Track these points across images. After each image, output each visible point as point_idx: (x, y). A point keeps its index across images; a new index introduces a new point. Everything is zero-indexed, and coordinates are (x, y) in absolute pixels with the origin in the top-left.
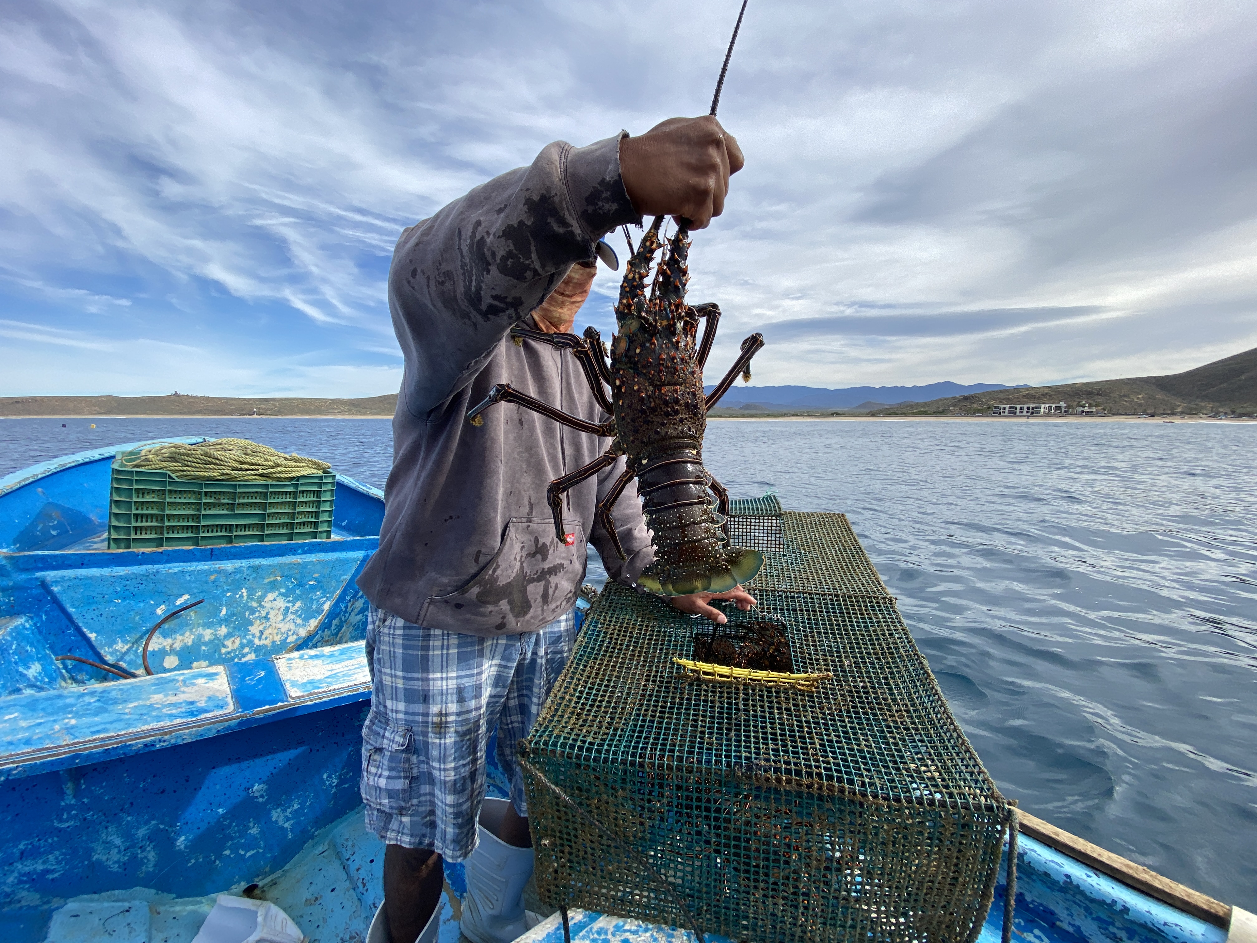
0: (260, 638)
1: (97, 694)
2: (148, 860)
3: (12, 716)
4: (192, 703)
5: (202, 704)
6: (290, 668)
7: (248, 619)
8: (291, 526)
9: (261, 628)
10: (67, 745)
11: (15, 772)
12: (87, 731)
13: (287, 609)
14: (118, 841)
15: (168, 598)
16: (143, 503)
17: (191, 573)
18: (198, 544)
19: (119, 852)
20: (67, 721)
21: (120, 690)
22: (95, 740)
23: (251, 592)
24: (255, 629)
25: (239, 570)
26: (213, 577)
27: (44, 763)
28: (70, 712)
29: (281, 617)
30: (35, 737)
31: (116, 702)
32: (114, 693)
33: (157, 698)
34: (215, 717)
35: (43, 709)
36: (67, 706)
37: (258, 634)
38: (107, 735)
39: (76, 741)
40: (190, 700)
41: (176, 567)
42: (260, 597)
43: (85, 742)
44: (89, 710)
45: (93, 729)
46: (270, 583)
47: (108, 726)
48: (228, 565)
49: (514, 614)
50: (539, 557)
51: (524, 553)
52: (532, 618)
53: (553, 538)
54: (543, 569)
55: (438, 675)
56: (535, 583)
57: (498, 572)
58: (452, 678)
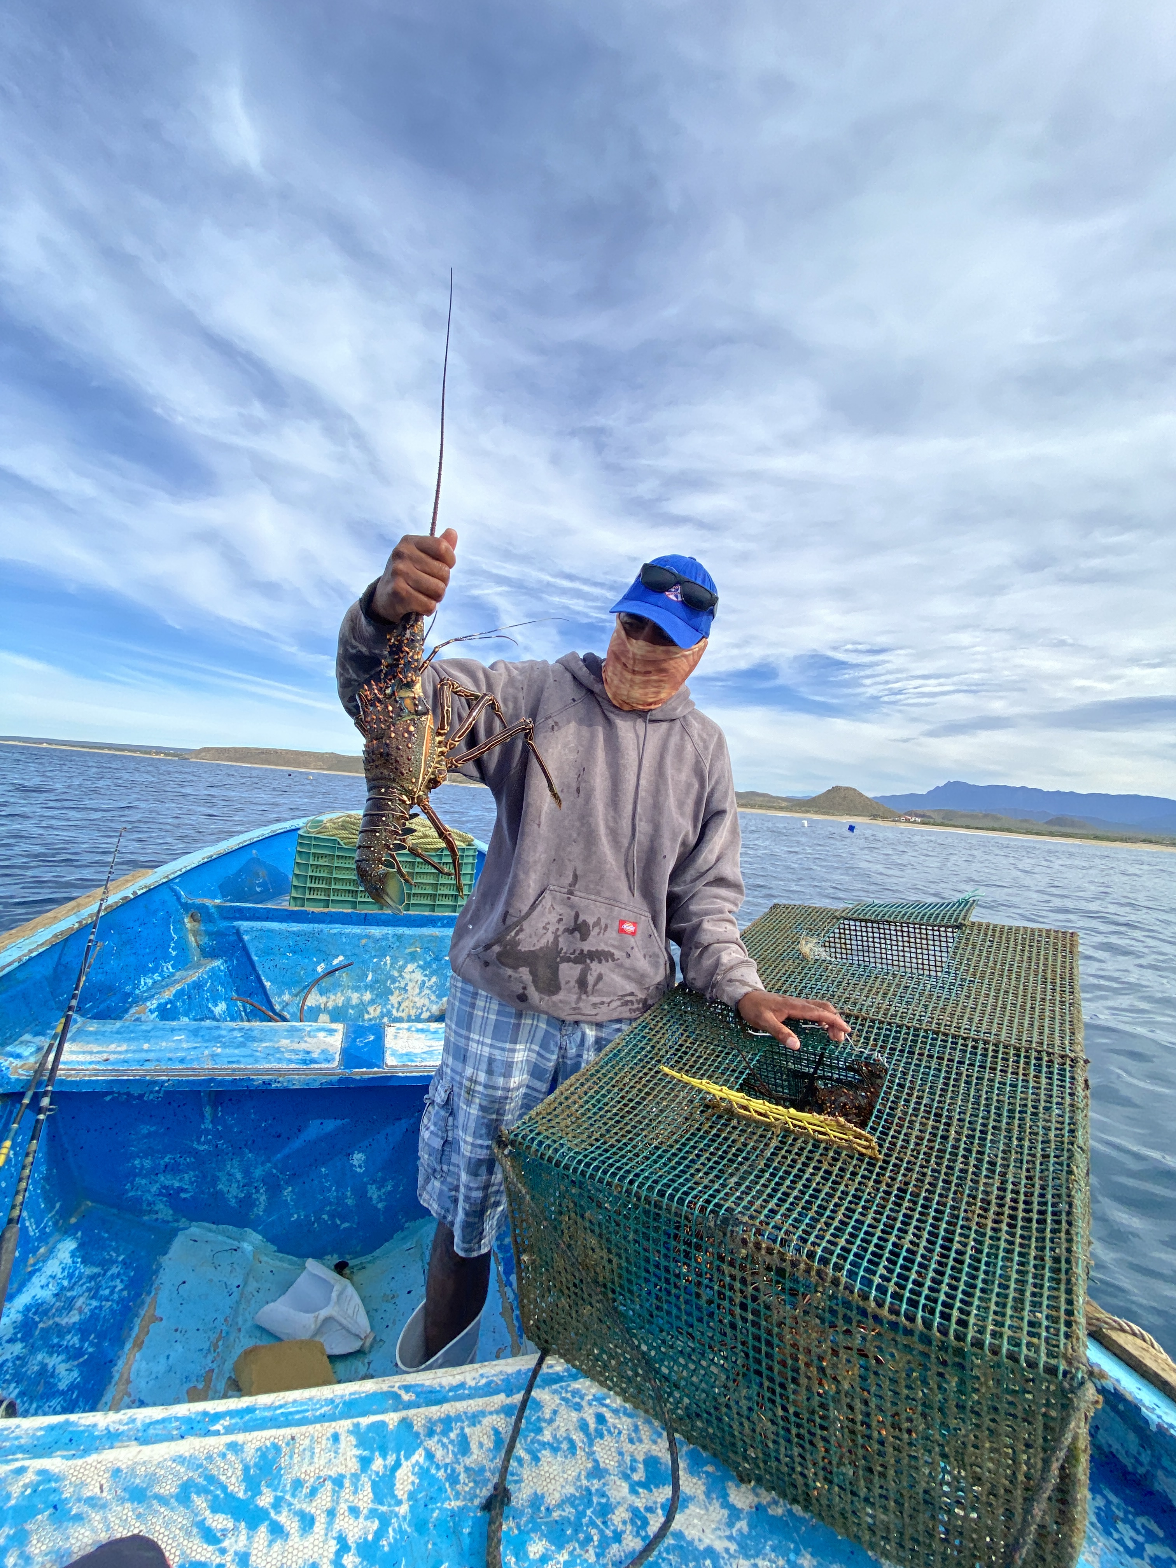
0: (398, 1010)
1: (245, 1031)
2: (260, 1203)
3: (180, 1038)
4: (308, 1052)
5: (315, 1055)
6: (396, 1037)
7: (389, 989)
8: (433, 897)
9: (400, 999)
10: (207, 1069)
11: (166, 1084)
12: (225, 1060)
13: (424, 982)
14: (239, 1176)
15: (327, 957)
16: (317, 866)
17: (347, 935)
18: (355, 908)
19: (238, 1187)
20: (215, 1048)
21: (259, 1030)
22: (230, 1069)
23: (395, 959)
24: (394, 999)
25: (385, 937)
26: (364, 942)
27: (188, 1081)
28: (220, 1042)
29: (417, 990)
30: (189, 1058)
31: (254, 1039)
32: (255, 1032)
33: (285, 1042)
34: (320, 1069)
35: (201, 1036)
36: (220, 1037)
37: (396, 1005)
38: (239, 1066)
39: (214, 1067)
40: (308, 1049)
41: (336, 928)
42: (400, 967)
43: (223, 1069)
44: (233, 1043)
45: (231, 1059)
46: (411, 953)
47: (241, 1059)
48: (376, 931)
49: (537, 988)
50: (577, 935)
51: (562, 927)
52: (561, 1001)
53: (599, 919)
54: (582, 951)
55: (476, 1037)
56: (571, 964)
57: (521, 936)
58: (487, 1045)
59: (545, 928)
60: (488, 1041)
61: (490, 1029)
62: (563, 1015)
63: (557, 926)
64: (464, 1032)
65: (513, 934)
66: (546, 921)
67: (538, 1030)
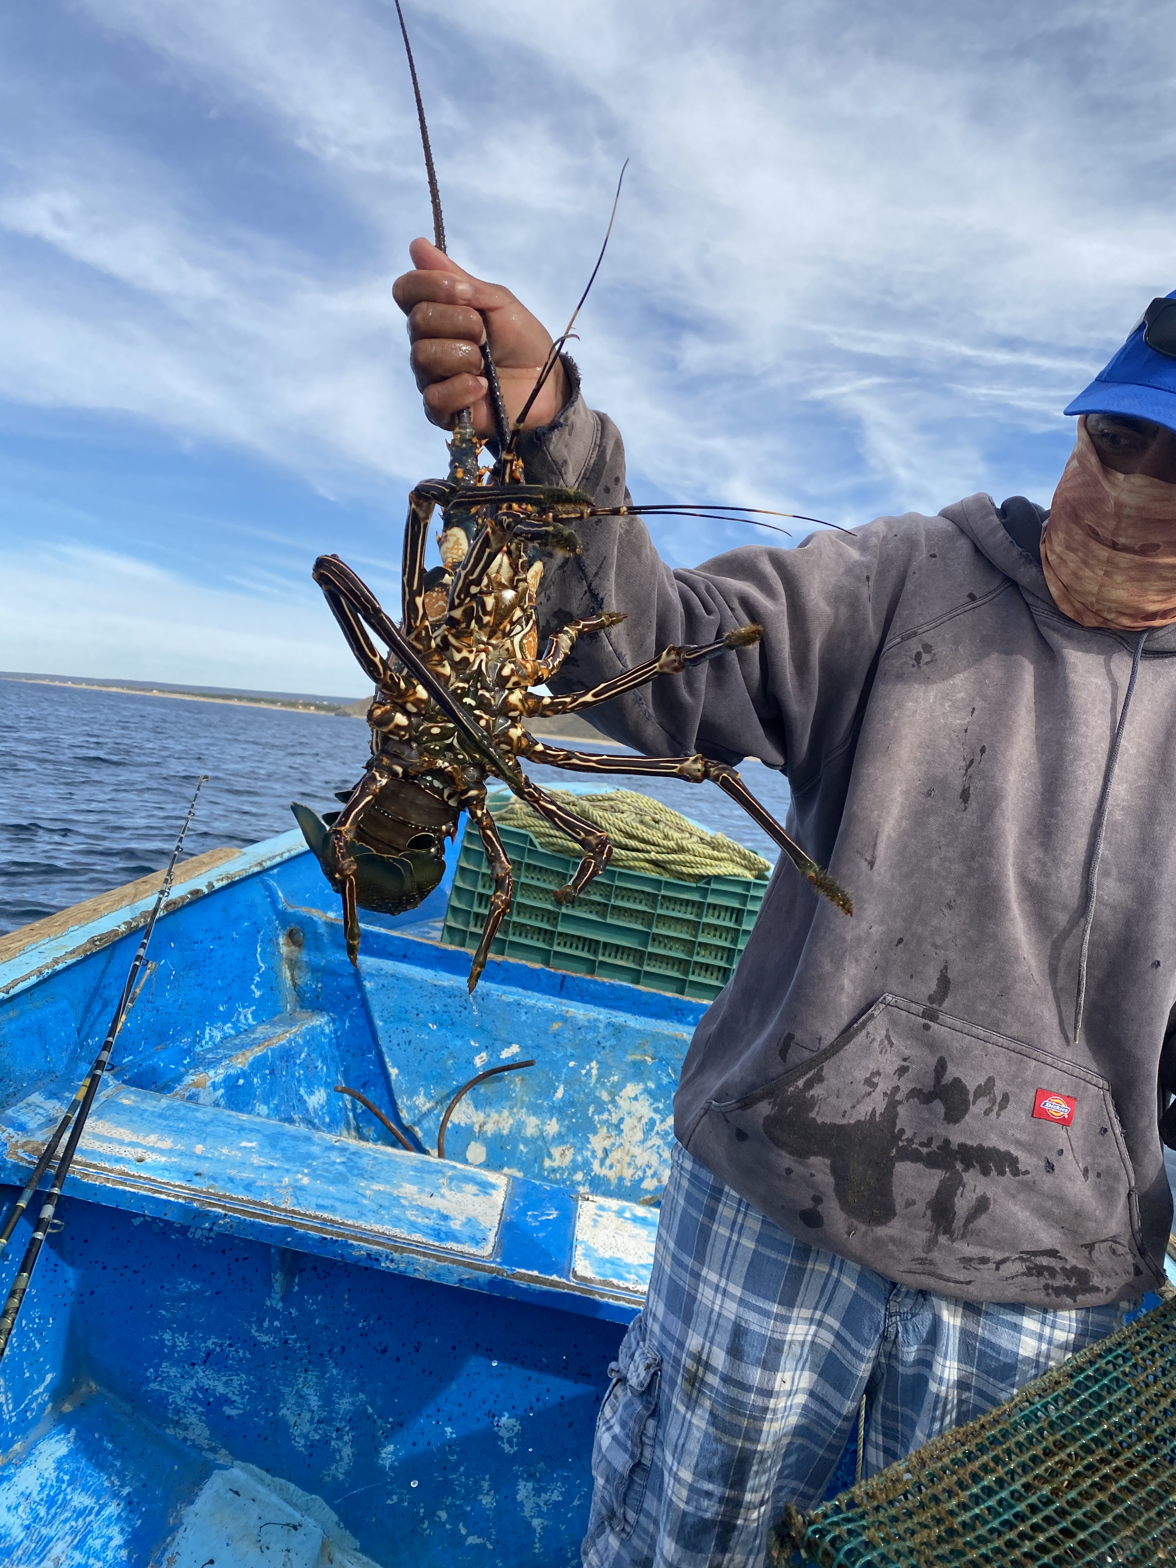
0: (602, 1163)
1: (347, 1154)
2: (341, 1458)
3: (249, 1145)
4: (445, 1218)
5: (456, 1225)
6: (595, 1223)
8: (683, 965)
9: (607, 1143)
10: (285, 1210)
11: (221, 1222)
12: (314, 1200)
14: (314, 1401)
15: (492, 1043)
17: (530, 1010)
18: (547, 963)
19: (311, 1421)
20: (300, 1176)
21: (375, 1158)
22: (316, 1217)
23: (604, 1071)
25: (593, 1025)
26: (556, 1026)
27: (253, 1224)
28: (309, 1166)
30: (259, 1183)
31: (362, 1174)
33: (409, 1189)
34: (462, 1254)
35: (283, 1149)
36: (310, 1156)
38: (331, 1217)
39: (296, 1209)
40: (445, 1212)
41: (512, 994)
42: (614, 1085)
43: (305, 1215)
44: (328, 1171)
45: (321, 1202)
46: (635, 1063)
47: (338, 1204)
48: (580, 1012)
49: (845, 1206)
50: (939, 1107)
51: (906, 1085)
52: (892, 1240)
53: (991, 1080)
54: (947, 1142)
55: (713, 1277)
56: (920, 1166)
57: (817, 1091)
58: (732, 1297)
59: (869, 1082)
60: (736, 1290)
61: (741, 1268)
62: (896, 1271)
63: (895, 1082)
64: (689, 1261)
65: (800, 1083)
66: (873, 1067)
67: (841, 1291)
